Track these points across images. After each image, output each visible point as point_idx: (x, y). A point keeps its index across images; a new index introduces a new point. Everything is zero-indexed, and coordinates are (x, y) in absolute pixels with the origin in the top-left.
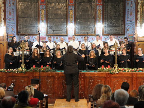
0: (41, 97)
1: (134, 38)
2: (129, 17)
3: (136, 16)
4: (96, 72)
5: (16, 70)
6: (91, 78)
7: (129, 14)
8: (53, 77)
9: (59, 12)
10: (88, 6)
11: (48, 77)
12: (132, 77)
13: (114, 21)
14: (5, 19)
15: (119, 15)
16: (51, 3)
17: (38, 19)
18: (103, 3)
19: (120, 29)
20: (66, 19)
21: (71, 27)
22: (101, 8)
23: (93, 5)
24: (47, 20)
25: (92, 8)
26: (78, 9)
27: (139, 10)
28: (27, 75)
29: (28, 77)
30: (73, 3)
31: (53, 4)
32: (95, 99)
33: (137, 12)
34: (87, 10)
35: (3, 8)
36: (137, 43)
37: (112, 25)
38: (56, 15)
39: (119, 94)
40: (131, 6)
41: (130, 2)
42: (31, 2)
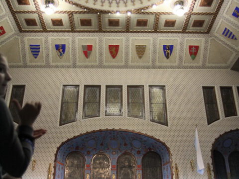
7: (166, 177)
9: (103, 176)
10: (129, 171)
16: (95, 168)
18: (142, 168)
22: (141, 172)
23: (133, 170)
25: (132, 173)
26: (120, 173)
27: (174, 173)
30: (116, 168)
31: (97, 170)
33: (172, 175)
34: (128, 174)
35: (53, 172)
40: (167, 171)
41: (165, 167)
42: (78, 167)
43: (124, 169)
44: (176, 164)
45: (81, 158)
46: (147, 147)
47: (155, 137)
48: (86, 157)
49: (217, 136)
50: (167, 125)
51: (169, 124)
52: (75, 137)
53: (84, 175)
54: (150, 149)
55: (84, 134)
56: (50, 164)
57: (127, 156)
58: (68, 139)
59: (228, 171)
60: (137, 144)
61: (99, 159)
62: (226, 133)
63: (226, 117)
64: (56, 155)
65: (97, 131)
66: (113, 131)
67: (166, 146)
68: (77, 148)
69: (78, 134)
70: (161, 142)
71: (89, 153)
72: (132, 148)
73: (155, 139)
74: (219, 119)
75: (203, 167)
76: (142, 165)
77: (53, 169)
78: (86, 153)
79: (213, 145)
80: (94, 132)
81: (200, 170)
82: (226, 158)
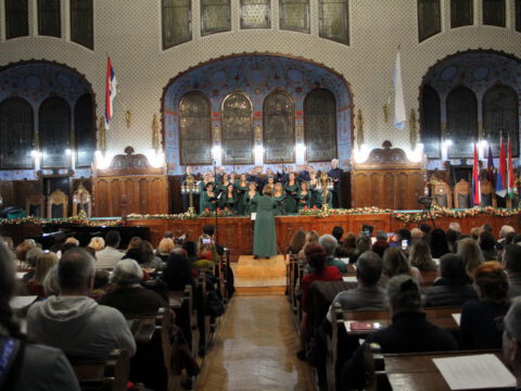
0: (221, 252)
1: (350, 165)
2: (343, 136)
3: (352, 133)
4: (297, 216)
5: (181, 215)
6: (288, 224)
7: (343, 130)
8: (235, 224)
9: (241, 130)
10: (282, 120)
11: (227, 225)
12: (348, 222)
13: (320, 141)
14: (163, 143)
15: (328, 133)
16: (228, 117)
17: (210, 141)
18: (304, 116)
19: (330, 153)
20: (250, 139)
21: (259, 152)
22: (302, 121)
23: (290, 118)
24: (224, 141)
25: (288, 123)
26: (269, 124)
27: (355, 124)
28: (197, 223)
29: (199, 225)
30: (261, 116)
31: (231, 119)
32: (295, 251)
33: (353, 127)
34: (282, 127)
35: (160, 128)
36: (355, 173)
37: (318, 146)
38: (237, 134)
39: (326, 241)
40: (344, 120)
41: (342, 114)
42: (200, 115)
43: (275, 117)
44: (360, 111)
45: (204, 102)
46: (313, 81)
47: (327, 65)
48: (212, 100)
49: (432, 63)
50: (348, 44)
51: (351, 42)
52: (191, 69)
53: (211, 129)
54: (316, 83)
55: (206, 63)
56: (155, 116)
57: (279, 96)
58: (180, 73)
59: (444, 119)
60: (295, 76)
61: (233, 101)
62: (449, 57)
63: (453, 26)
64: (163, 100)
65: (228, 57)
66: (255, 55)
67: (344, 80)
68: (196, 85)
69: (197, 64)
70: (336, 74)
71: (216, 93)
72: (288, 84)
73: (327, 69)
74: (440, 31)
75: (405, 119)
76: (304, 110)
77: (160, 124)
78: (211, 93)
79: (424, 78)
80: (223, 58)
81: (400, 124)
82: (443, 99)
